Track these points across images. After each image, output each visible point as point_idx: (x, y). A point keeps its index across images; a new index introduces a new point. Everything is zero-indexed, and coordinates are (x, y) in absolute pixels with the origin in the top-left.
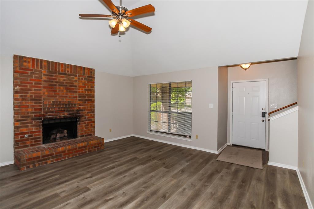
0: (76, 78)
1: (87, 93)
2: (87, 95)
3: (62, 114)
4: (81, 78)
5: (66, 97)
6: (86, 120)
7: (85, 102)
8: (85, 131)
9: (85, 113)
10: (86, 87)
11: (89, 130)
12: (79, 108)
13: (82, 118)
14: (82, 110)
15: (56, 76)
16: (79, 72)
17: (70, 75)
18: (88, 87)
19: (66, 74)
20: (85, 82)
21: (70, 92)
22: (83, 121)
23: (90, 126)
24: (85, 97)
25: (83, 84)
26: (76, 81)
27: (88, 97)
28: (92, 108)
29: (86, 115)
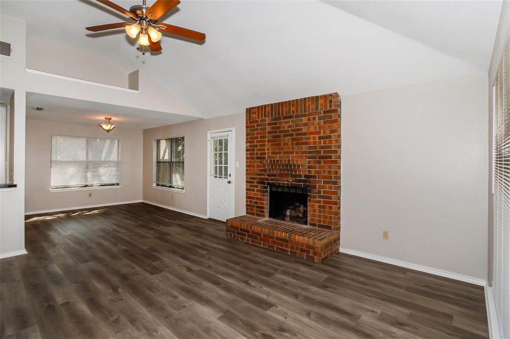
0: (305, 120)
1: (322, 144)
2: (322, 147)
3: (285, 179)
4: (311, 117)
5: (292, 153)
6: (321, 197)
7: (320, 162)
8: (319, 216)
9: (320, 182)
10: (320, 133)
11: (325, 217)
12: (309, 172)
13: (314, 192)
14: (315, 177)
15: (280, 123)
16: (309, 107)
17: (297, 116)
18: (324, 132)
19: (291, 117)
20: (319, 124)
21: (297, 144)
22: (316, 198)
23: (327, 209)
24: (320, 152)
25: (315, 128)
26: (305, 124)
27: (325, 152)
28: (333, 173)
29: (320, 187)
